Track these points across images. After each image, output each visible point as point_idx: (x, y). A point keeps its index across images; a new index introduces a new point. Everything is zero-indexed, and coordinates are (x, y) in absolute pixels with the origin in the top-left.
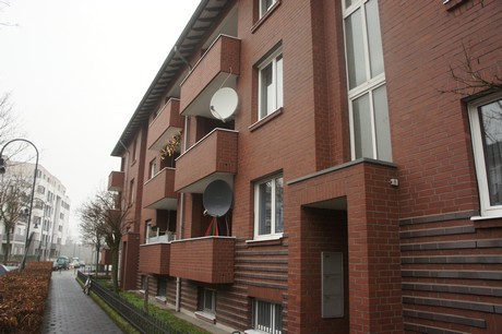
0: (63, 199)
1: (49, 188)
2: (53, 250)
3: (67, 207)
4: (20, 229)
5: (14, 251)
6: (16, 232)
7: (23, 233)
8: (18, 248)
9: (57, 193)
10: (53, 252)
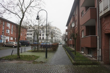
0: (60, 32)
1: (58, 30)
2: (59, 41)
3: (61, 33)
4: (54, 38)
5: (53, 42)
6: (53, 39)
7: (54, 39)
8: (54, 41)
9: (59, 31)
10: (59, 42)
